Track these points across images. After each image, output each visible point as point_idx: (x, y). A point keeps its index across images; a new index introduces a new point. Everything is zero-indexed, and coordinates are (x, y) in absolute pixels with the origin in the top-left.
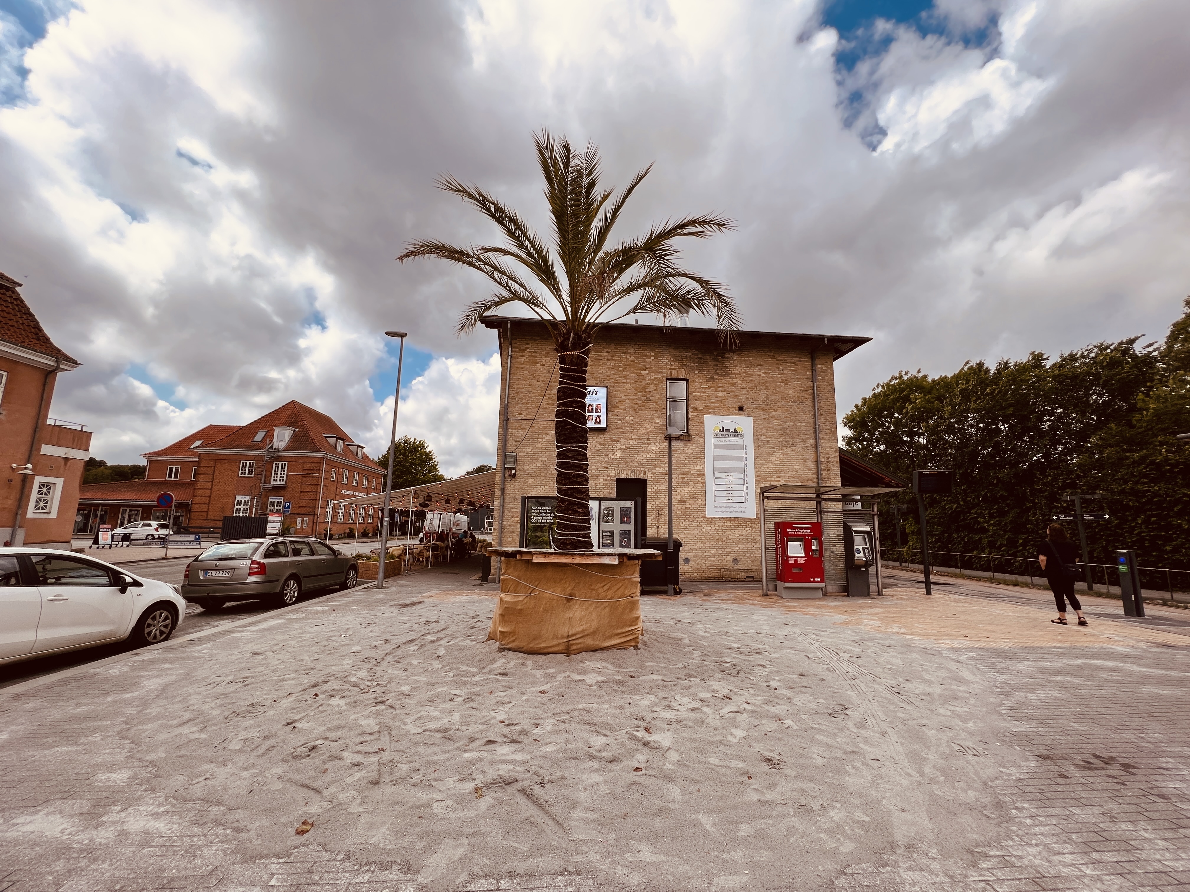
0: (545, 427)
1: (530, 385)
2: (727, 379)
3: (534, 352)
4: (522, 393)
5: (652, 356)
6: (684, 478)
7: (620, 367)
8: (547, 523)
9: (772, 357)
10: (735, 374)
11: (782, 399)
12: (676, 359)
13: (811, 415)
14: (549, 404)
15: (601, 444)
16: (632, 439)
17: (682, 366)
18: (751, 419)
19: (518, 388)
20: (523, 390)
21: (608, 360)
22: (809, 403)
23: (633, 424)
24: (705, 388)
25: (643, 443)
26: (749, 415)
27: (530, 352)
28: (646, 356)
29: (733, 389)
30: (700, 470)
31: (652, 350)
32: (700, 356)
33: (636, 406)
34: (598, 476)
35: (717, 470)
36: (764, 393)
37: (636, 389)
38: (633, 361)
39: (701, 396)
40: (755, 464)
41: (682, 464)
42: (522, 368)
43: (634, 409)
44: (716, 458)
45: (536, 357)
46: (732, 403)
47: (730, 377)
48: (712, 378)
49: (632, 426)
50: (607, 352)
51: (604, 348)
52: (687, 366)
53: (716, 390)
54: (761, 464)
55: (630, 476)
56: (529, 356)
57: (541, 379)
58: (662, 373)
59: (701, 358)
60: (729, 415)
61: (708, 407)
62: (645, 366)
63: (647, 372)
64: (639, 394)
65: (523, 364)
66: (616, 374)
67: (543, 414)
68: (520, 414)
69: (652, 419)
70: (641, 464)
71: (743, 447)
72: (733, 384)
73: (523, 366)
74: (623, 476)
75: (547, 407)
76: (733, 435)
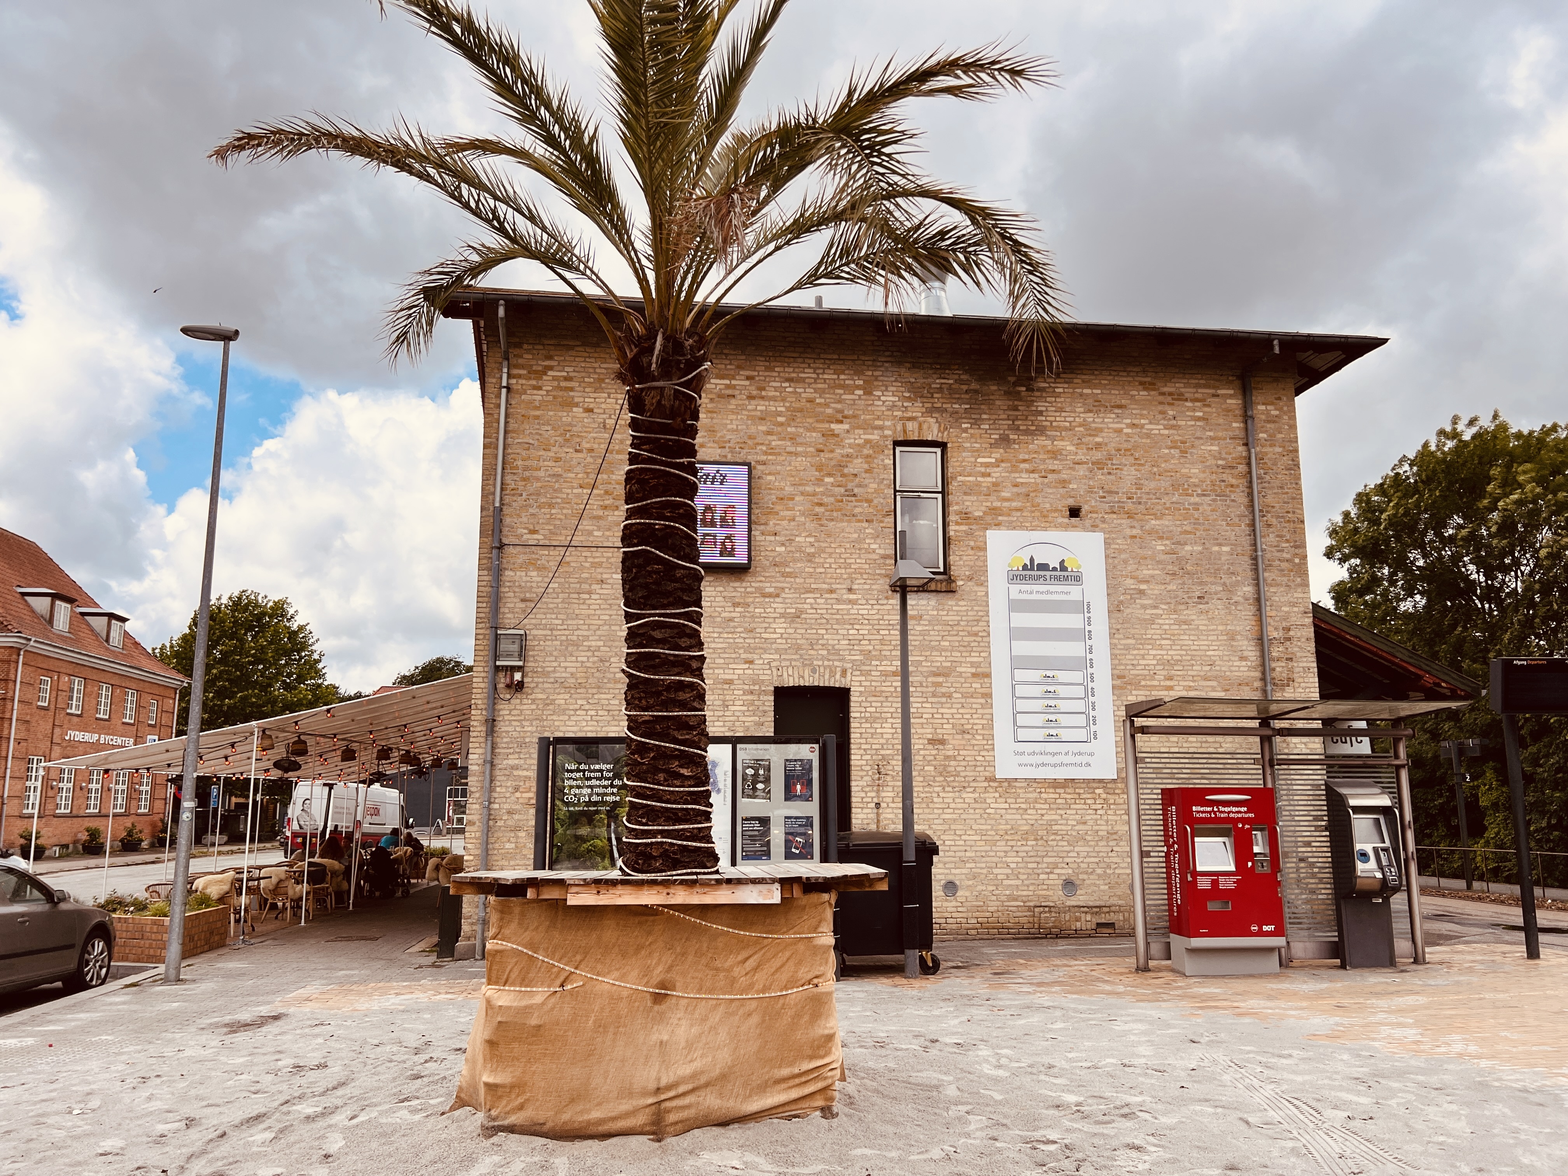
0: (595, 565)
1: (557, 460)
2: (1041, 441)
3: (567, 379)
4: (538, 479)
5: (858, 387)
6: (940, 684)
7: (780, 414)
8: (604, 803)
9: (1149, 386)
10: (1059, 429)
11: (1175, 487)
12: (917, 393)
13: (1244, 528)
14: (605, 508)
15: (735, 605)
16: (812, 591)
17: (930, 411)
18: (1098, 538)
19: (526, 468)
20: (541, 474)
21: (751, 397)
22: (1241, 498)
23: (812, 555)
24: (987, 465)
25: (839, 601)
26: (1094, 528)
27: (555, 378)
28: (843, 387)
29: (1055, 465)
30: (978, 665)
31: (859, 373)
32: (974, 386)
33: (818, 509)
34: (730, 682)
35: (1018, 663)
36: (1130, 474)
37: (819, 468)
38: (811, 401)
39: (979, 484)
40: (1113, 647)
41: (933, 648)
42: (537, 417)
43: (817, 517)
44: (1016, 634)
45: (572, 389)
46: (1054, 502)
47: (1048, 437)
48: (1004, 440)
49: (810, 558)
50: (748, 378)
51: (740, 367)
52: (942, 411)
53: (1014, 469)
54: (1127, 648)
55: (809, 680)
56: (556, 388)
57: (585, 445)
58: (881, 428)
59: (976, 392)
60: (1045, 529)
61: (994, 511)
62: (841, 411)
63: (846, 426)
64: (828, 480)
65: (537, 408)
66: (769, 433)
67: (590, 533)
68: (533, 532)
69: (860, 540)
70: (834, 652)
71: (1082, 607)
72: (1055, 454)
73: (538, 413)
74: (791, 680)
75: (599, 518)
76: (1056, 578)
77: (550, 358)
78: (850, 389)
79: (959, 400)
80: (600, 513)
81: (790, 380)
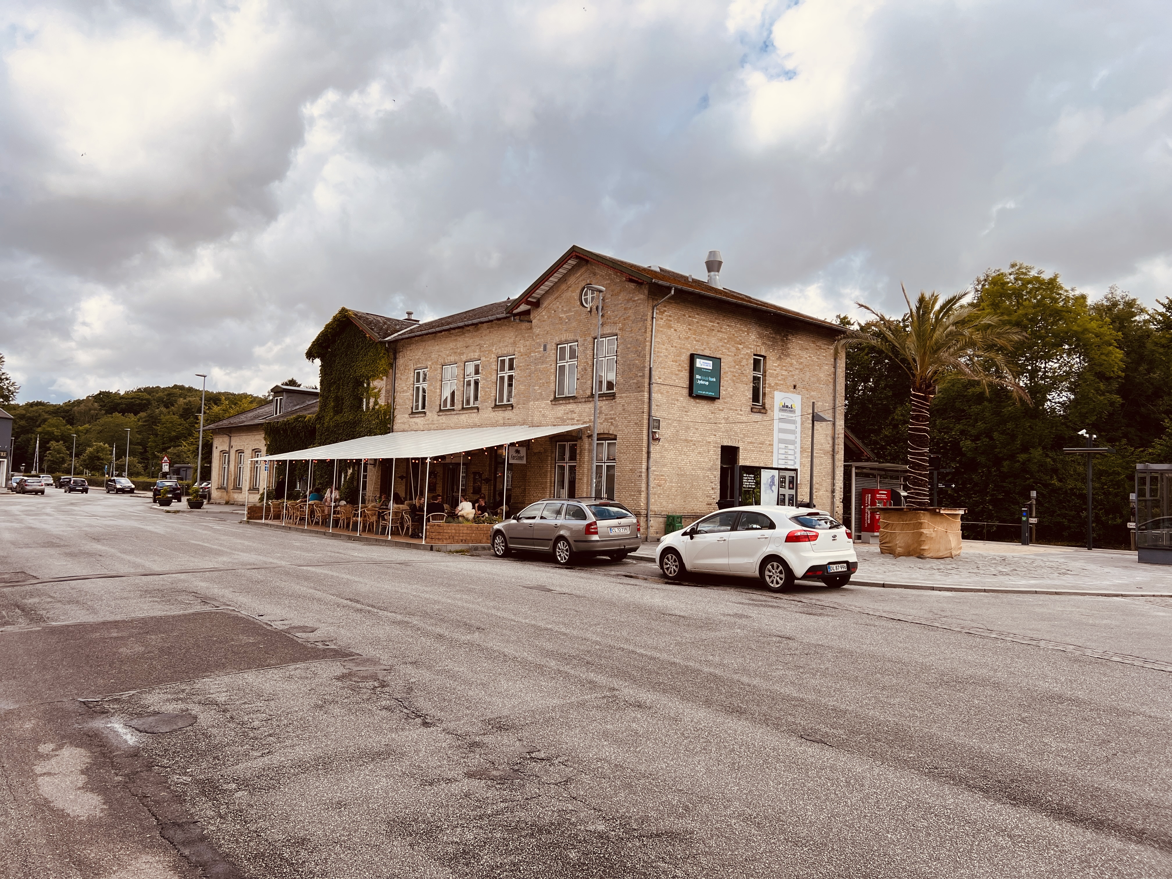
0: (676, 393)
1: (667, 349)
2: (789, 359)
3: (670, 316)
4: (661, 357)
5: (746, 331)
6: (761, 447)
7: (725, 339)
8: (751, 488)
9: (814, 342)
10: (793, 355)
11: (818, 380)
12: (761, 336)
13: (831, 398)
14: (679, 371)
15: (712, 413)
16: (731, 409)
17: (763, 343)
18: (799, 397)
19: (658, 352)
20: (662, 355)
21: (718, 331)
23: (732, 395)
24: (775, 366)
25: (738, 414)
26: (799, 394)
27: (667, 315)
28: (742, 330)
29: (791, 369)
30: (770, 441)
31: (746, 326)
32: (774, 336)
33: (734, 378)
34: (710, 442)
35: (781, 441)
36: (808, 374)
37: (735, 362)
38: (733, 335)
39: (773, 373)
40: (801, 437)
41: (760, 434)
42: (661, 331)
43: (733, 381)
44: (781, 431)
45: (671, 321)
46: (790, 382)
47: (791, 359)
48: (780, 358)
49: (731, 397)
50: (718, 323)
51: (716, 318)
52: (766, 344)
53: (782, 369)
54: (804, 438)
55: (730, 444)
56: (667, 319)
57: (674, 345)
58: (751, 348)
59: (774, 338)
60: (788, 392)
61: (776, 384)
62: (741, 340)
63: (742, 346)
64: (737, 367)
65: (661, 327)
66: (722, 346)
67: (675, 380)
68: (660, 378)
69: (744, 391)
70: (736, 433)
71: (794, 422)
72: (791, 364)
73: (661, 329)
74: (725, 444)
75: (677, 375)
76: (790, 411)
77: (665, 307)
78: (743, 332)
79: (770, 341)
80: (677, 373)
81: (728, 326)
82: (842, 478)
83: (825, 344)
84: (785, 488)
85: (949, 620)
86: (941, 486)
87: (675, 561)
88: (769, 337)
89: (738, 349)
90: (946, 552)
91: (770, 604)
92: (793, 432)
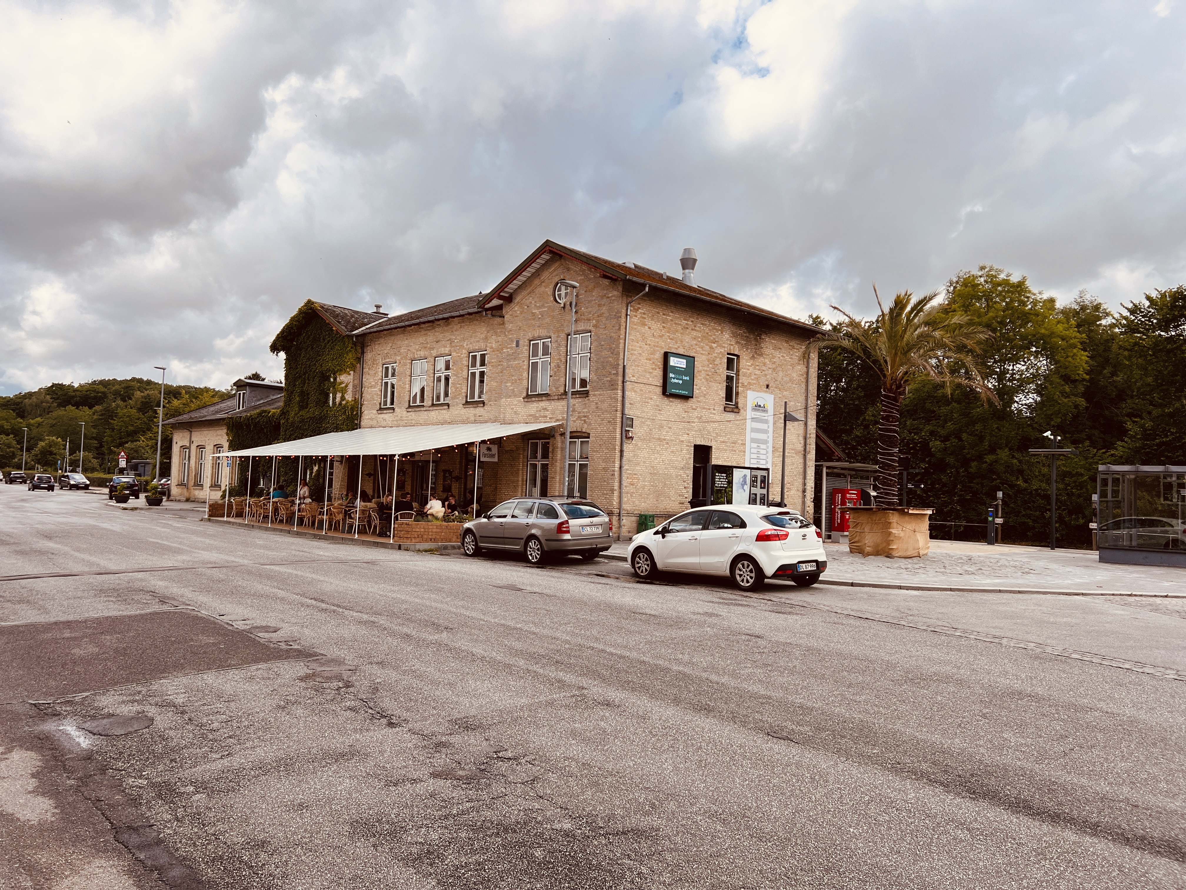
0: (650, 392)
1: (640, 347)
2: (762, 359)
3: (644, 314)
4: (635, 354)
5: (719, 330)
6: (733, 447)
7: (699, 337)
8: (724, 487)
9: (787, 342)
10: (766, 354)
11: (790, 380)
12: (734, 335)
13: (804, 397)
14: (653, 369)
15: (685, 412)
16: (704, 408)
17: (737, 343)
18: (772, 397)
19: (632, 350)
20: (636, 352)
21: (692, 329)
22: (804, 386)
23: (705, 394)
24: (749, 366)
25: (711, 413)
26: (772, 393)
27: (641, 313)
28: (715, 329)
29: (764, 368)
30: (742, 440)
31: (720, 324)
32: (747, 335)
33: (708, 377)
34: (682, 441)
35: (753, 440)
36: (781, 374)
37: (708, 361)
38: (707, 333)
39: (746, 373)
40: (773, 437)
41: (733, 433)
42: (635, 329)
43: (707, 380)
44: (754, 430)
45: (645, 318)
46: (763, 382)
47: (764, 358)
48: (753, 358)
49: (705, 396)
50: (692, 321)
52: (739, 343)
53: (755, 369)
54: (776, 437)
55: (703, 443)
57: (648, 342)
58: (724, 347)
59: (748, 337)
60: (761, 392)
61: (750, 383)
62: (714, 339)
63: (715, 345)
64: (711, 366)
65: (635, 325)
66: (696, 345)
67: (648, 379)
68: (633, 376)
69: (717, 391)
70: (709, 432)
71: (766, 422)
72: (765, 364)
73: (635, 327)
74: (698, 443)
75: (651, 373)
76: (762, 410)
77: (639, 304)
78: (717, 330)
79: (743, 340)
80: (651, 371)
81: (702, 324)
82: (813, 478)
83: (798, 344)
84: (756, 487)
85: (916, 619)
86: (910, 486)
87: (646, 560)
88: (742, 336)
89: (711, 348)
90: (914, 552)
91: (740, 602)
92: (765, 432)
